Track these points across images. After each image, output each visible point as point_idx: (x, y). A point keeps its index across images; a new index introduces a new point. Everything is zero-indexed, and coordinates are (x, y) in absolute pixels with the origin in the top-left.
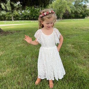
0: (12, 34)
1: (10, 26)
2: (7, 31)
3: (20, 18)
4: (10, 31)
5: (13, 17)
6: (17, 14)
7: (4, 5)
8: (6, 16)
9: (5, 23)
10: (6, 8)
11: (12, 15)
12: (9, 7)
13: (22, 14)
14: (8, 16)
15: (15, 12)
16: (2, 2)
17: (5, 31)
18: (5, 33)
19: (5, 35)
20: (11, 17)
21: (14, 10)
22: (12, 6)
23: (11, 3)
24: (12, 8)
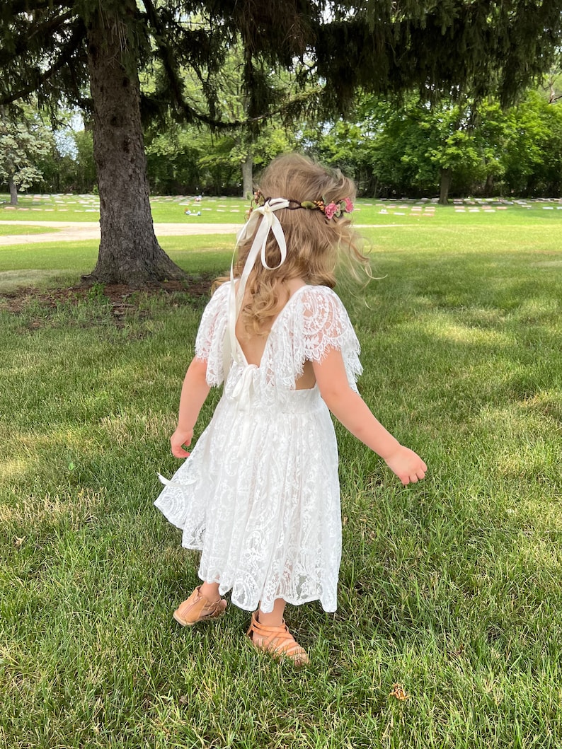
4: (224, 274)
5: (248, 172)
6: (280, 148)
7: (202, 80)
8: (201, 160)
9: (192, 213)
10: (212, 100)
11: (245, 153)
12: (233, 94)
13: (318, 149)
14: (217, 161)
15: (265, 135)
16: (189, 59)
17: (194, 274)
18: (192, 288)
19: (194, 300)
20: (235, 170)
21: (267, 115)
22: (255, 84)
23: (253, 61)
24: (253, 100)
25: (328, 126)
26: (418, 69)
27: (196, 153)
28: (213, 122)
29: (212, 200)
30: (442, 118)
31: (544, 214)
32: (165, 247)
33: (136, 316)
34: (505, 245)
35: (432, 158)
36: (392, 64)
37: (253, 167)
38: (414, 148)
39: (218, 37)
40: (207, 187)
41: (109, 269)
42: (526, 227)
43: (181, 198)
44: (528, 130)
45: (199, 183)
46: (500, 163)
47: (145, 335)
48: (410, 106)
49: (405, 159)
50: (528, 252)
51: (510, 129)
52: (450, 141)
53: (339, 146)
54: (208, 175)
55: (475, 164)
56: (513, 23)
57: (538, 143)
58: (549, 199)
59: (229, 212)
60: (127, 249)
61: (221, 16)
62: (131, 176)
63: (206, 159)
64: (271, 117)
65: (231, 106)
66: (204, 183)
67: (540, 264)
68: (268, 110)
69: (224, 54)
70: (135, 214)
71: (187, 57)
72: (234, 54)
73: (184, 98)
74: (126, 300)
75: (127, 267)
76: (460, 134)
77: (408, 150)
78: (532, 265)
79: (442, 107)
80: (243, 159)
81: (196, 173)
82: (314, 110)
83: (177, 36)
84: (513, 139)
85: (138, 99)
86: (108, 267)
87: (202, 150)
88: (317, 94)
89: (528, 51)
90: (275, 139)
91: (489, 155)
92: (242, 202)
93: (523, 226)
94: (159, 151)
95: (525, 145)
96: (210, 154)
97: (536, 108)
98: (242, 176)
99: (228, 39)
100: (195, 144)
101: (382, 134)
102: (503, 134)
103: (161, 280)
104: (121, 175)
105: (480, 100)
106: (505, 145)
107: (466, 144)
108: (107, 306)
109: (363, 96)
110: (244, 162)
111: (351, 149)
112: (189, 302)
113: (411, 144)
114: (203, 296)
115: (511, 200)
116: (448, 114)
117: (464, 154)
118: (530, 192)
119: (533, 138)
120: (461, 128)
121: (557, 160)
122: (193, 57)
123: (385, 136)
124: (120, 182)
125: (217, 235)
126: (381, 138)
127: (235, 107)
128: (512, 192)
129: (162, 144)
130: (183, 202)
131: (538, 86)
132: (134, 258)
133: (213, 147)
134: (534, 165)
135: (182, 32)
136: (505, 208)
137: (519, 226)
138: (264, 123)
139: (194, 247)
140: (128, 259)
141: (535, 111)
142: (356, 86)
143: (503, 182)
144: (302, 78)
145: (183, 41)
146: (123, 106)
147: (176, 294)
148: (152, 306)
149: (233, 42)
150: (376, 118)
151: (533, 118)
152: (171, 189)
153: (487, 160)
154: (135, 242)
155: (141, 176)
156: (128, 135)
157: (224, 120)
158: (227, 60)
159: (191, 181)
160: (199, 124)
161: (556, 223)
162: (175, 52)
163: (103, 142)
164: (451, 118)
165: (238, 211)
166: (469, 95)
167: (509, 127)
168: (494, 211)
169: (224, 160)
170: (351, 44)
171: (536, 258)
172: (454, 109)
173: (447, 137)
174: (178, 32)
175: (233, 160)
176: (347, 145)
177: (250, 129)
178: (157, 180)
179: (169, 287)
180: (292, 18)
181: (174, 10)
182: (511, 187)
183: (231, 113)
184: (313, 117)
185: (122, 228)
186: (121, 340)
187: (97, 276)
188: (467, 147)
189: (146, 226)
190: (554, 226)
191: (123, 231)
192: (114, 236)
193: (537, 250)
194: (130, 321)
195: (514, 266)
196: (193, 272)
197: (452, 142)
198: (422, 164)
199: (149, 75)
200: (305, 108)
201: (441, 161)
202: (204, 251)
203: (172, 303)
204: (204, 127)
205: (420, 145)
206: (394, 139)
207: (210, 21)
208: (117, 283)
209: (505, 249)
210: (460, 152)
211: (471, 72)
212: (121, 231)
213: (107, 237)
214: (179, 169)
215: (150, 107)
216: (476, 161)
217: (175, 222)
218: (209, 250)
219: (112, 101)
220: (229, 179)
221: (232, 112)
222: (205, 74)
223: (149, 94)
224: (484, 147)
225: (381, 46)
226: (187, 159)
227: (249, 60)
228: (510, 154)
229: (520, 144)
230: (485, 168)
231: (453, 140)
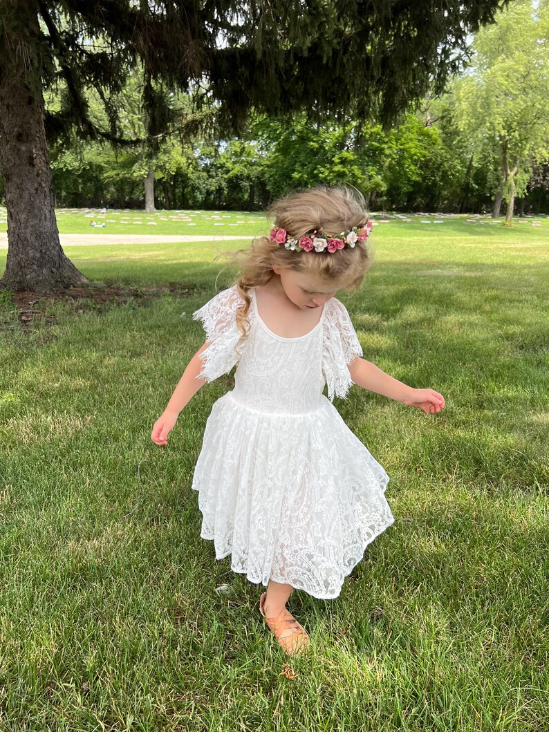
0: (144, 304)
1: (130, 248)
2: (109, 283)
3: (200, 197)
4: (127, 281)
5: (149, 186)
6: (179, 164)
7: (104, 100)
8: (105, 175)
9: (97, 224)
10: (114, 118)
11: (146, 168)
12: (134, 113)
13: (215, 165)
14: (121, 176)
15: (166, 152)
16: (92, 79)
17: (99, 282)
18: (96, 294)
19: (98, 306)
20: (138, 185)
21: (166, 134)
22: (154, 103)
23: (153, 83)
24: (153, 119)
25: (223, 143)
26: (306, 92)
27: (100, 169)
28: (115, 139)
29: (116, 213)
30: (328, 138)
31: (422, 227)
32: (72, 256)
33: (43, 322)
34: (387, 255)
35: (320, 175)
36: (283, 88)
37: (155, 182)
38: (303, 165)
39: (119, 60)
40: (112, 200)
41: (16, 277)
42: (406, 239)
43: (87, 210)
44: (406, 151)
45: (103, 197)
46: (382, 180)
47: (52, 340)
48: (299, 127)
49: (296, 175)
50: (408, 262)
51: (391, 150)
52: (336, 160)
53: (234, 163)
54: (112, 189)
55: (359, 181)
56: (390, 51)
57: (415, 162)
58: (427, 214)
59: (132, 224)
60: (34, 258)
61: (122, 40)
62: (37, 189)
63: (109, 174)
64: (170, 136)
65: (133, 124)
66: (109, 196)
67: (418, 273)
68: (168, 129)
69: (125, 75)
70: (41, 225)
71: (90, 78)
72: (135, 76)
73: (88, 116)
74: (33, 307)
75: (34, 275)
76: (345, 154)
77: (297, 167)
78: (412, 273)
79: (328, 128)
80: (145, 174)
81: (100, 187)
82: (211, 129)
83: (80, 59)
84: (393, 159)
85: (43, 117)
86: (16, 275)
87: (105, 166)
88: (213, 114)
89: (406, 78)
90: (175, 156)
91: (372, 173)
92: (145, 215)
93: (404, 238)
94: (65, 166)
95: (404, 164)
96: (114, 169)
97: (413, 131)
98: (144, 190)
99: (129, 62)
100: (100, 160)
101: (275, 152)
102: (384, 154)
103: (67, 287)
104: (27, 189)
105: (364, 122)
106: (387, 164)
107: (352, 163)
108: (16, 312)
109: (255, 117)
110: (146, 176)
111: (245, 166)
112: (94, 308)
113: (300, 162)
114: (107, 302)
115: (392, 214)
116: (334, 135)
117: (350, 172)
118: (409, 207)
119: (411, 158)
120: (346, 148)
121: (433, 178)
122: (96, 78)
123: (277, 154)
124: (26, 195)
125: (121, 245)
126: (273, 156)
127: (136, 126)
128: (394, 207)
129: (68, 160)
130: (88, 214)
131: (415, 111)
132: (41, 266)
133: (117, 162)
134: (412, 183)
135: (84, 55)
136: (387, 221)
137: (401, 238)
138: (164, 141)
139: (99, 256)
140: (35, 267)
141: (413, 133)
142: (250, 107)
143: (385, 198)
144: (199, 100)
145: (86, 63)
146: (29, 123)
147: (81, 301)
148: (58, 312)
149: (133, 64)
150: (268, 137)
151: (411, 140)
152: (76, 202)
153: (370, 177)
154: (41, 251)
155: (47, 190)
156: (34, 150)
157: (125, 138)
158: (128, 82)
159: (95, 194)
160: (101, 141)
161: (433, 236)
162: (78, 72)
163: (9, 157)
164: (337, 139)
165: (140, 223)
166: (353, 118)
167: (390, 148)
168: (377, 224)
169: (127, 175)
170: (243, 68)
171: (415, 268)
172: (339, 131)
173: (333, 156)
174: (81, 55)
175: (135, 175)
176: (241, 163)
177: (151, 146)
178: (64, 193)
179: (75, 294)
180: (187, 43)
181: (77, 33)
182: (393, 202)
183: (132, 131)
184: (210, 136)
185: (29, 238)
186: (28, 344)
187: (5, 283)
188: (351, 166)
189: (52, 236)
190: (432, 238)
191: (30, 241)
192: (21, 246)
193: (417, 260)
194: (37, 326)
195: (395, 275)
196: (97, 280)
197: (338, 161)
198: (311, 181)
199: (54, 94)
200: (202, 127)
201: (328, 178)
202: (109, 260)
203: (77, 309)
204: (107, 144)
205: (309, 163)
206: (285, 157)
207: (111, 44)
208: (25, 290)
209: (388, 259)
210: (345, 169)
211: (354, 96)
212: (28, 241)
213: (15, 247)
214: (85, 183)
215: (55, 125)
216: (361, 178)
217: (80, 233)
218: (114, 259)
219: (18, 119)
220: (131, 192)
221: (134, 131)
222: (107, 93)
223: (54, 113)
224: (367, 166)
225: (272, 71)
226: (91, 173)
227: (149, 82)
228: (391, 172)
229: (399, 163)
230: (369, 184)
231: (340, 158)
